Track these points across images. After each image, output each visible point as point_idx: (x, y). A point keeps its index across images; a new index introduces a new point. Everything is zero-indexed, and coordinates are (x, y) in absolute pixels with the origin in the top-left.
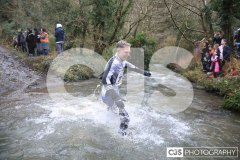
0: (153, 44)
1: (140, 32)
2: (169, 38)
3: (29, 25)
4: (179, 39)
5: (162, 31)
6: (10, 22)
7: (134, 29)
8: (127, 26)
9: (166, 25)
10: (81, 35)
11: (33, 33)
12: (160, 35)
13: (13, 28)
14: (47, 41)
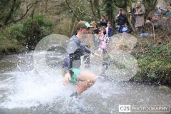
0: (51, 25)
1: (38, 14)
2: (65, 20)
4: (73, 21)
5: (58, 14)
7: (31, 10)
8: (24, 7)
9: (62, 8)
12: (56, 17)
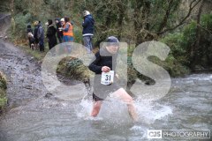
3: (48, 16)
6: (25, 13)
10: (116, 24)
11: (54, 24)
13: (29, 21)
14: (70, 34)
